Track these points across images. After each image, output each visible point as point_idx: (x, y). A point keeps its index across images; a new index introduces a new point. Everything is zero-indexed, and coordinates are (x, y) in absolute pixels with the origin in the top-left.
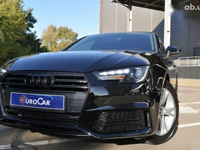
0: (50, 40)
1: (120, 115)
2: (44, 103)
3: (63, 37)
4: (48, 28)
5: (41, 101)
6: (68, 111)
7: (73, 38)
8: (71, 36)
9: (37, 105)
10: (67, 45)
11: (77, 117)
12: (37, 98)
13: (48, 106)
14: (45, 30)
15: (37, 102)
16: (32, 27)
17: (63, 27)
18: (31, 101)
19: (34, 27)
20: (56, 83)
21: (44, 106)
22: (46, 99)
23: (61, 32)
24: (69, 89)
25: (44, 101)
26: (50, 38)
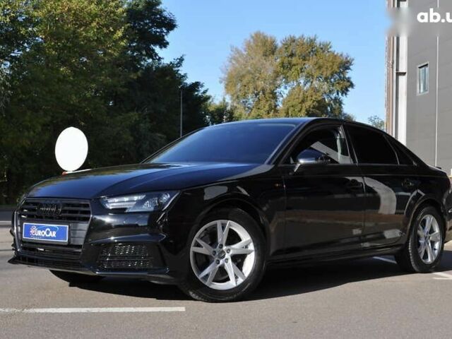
0: (251, 86)
1: (131, 249)
2: (50, 234)
3: (296, 73)
4: (248, 46)
5: (48, 233)
6: (72, 243)
7: (332, 75)
8: (324, 69)
9: (45, 237)
10: (309, 98)
11: (80, 250)
12: (44, 229)
13: (54, 238)
14: (237, 51)
15: (45, 233)
16: (164, 44)
17: (297, 37)
18: (39, 233)
19: (168, 43)
20: (64, 211)
21: (51, 238)
22: (52, 229)
23: (292, 55)
24: (74, 219)
25: (51, 233)
26: (254, 80)
